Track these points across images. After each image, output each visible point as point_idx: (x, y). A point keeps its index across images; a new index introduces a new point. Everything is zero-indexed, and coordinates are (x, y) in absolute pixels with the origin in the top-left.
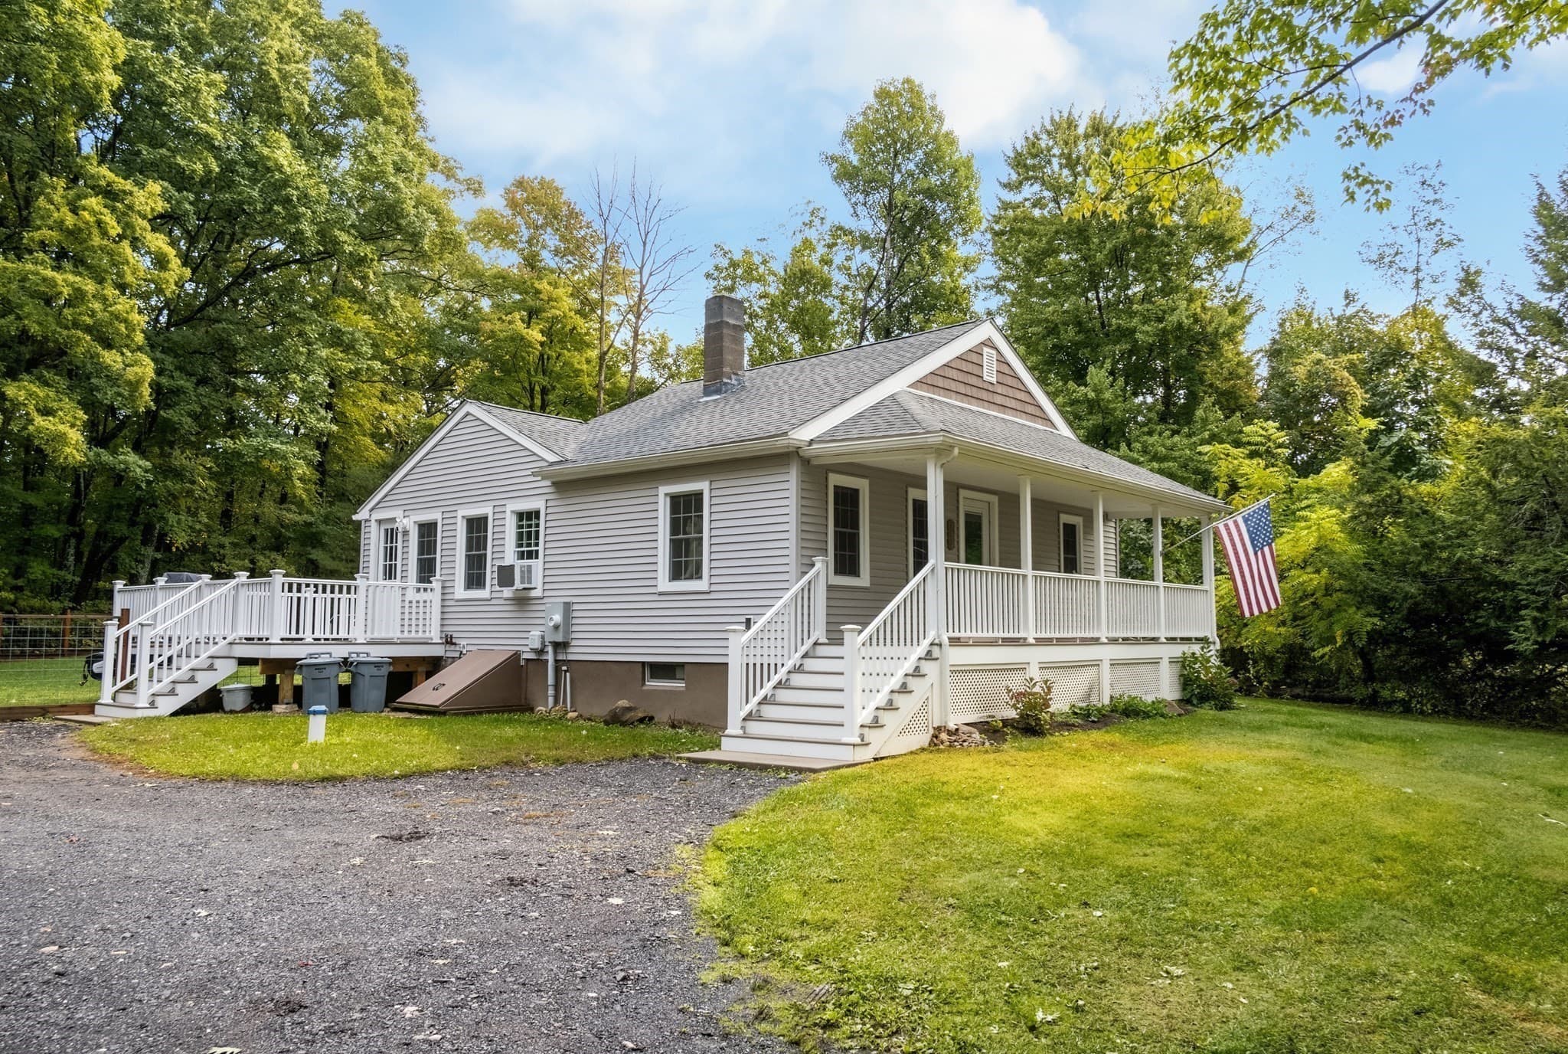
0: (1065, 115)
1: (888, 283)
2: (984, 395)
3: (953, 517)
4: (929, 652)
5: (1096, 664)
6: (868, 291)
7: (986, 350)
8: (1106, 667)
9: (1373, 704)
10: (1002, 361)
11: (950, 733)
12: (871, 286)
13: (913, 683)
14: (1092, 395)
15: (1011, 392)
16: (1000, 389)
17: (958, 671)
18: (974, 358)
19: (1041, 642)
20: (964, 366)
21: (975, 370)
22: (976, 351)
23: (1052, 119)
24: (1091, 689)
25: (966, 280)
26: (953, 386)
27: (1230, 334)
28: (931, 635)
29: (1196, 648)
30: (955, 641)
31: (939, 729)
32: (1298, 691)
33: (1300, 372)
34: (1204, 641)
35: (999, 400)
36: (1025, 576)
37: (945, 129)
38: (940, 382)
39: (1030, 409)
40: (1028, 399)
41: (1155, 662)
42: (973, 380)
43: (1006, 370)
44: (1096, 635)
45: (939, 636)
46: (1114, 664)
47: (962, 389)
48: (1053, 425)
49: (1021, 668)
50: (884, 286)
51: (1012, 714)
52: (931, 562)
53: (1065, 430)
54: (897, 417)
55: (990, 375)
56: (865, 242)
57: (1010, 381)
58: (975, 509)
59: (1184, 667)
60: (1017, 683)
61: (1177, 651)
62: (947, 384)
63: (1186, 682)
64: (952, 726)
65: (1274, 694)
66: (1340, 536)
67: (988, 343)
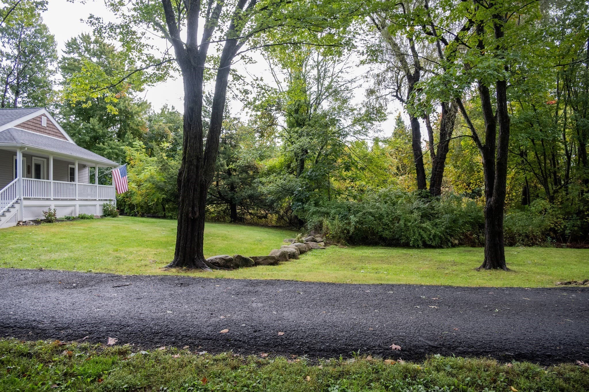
0: (87, 34)
1: (18, 74)
2: (42, 130)
3: (29, 164)
4: (17, 202)
5: (74, 206)
6: (8, 76)
7: (43, 117)
8: (77, 207)
9: (164, 217)
10: (48, 120)
11: (23, 222)
12: (11, 73)
13: (11, 210)
14: (91, 127)
15: (52, 129)
16: (48, 128)
17: (26, 207)
18: (39, 119)
19: (55, 200)
20: (35, 121)
21: (39, 123)
22: (40, 117)
23: (82, 34)
24: (72, 212)
25: (51, 78)
26: (31, 127)
27: (137, 113)
28: (17, 197)
29: (108, 202)
30: (25, 199)
31: (20, 222)
32: (149, 215)
33: (156, 127)
34: (110, 200)
35: (47, 131)
36: (50, 182)
37: (43, 23)
38: (26, 126)
39: (58, 134)
40: (58, 131)
41: (95, 206)
42: (38, 126)
43: (50, 123)
44: (74, 198)
45: (20, 197)
46: (80, 206)
47: (34, 128)
48: (67, 140)
49: (49, 206)
50: (16, 74)
51: (44, 218)
52: (18, 178)
53: (71, 141)
54: (8, 137)
55: (44, 124)
56: (8, 57)
57: (51, 126)
58: (38, 162)
59: (104, 207)
60: (46, 210)
61: (102, 203)
62: (28, 126)
63: (105, 211)
64: (24, 220)
65: (142, 216)
66: (155, 174)
67: (44, 115)
